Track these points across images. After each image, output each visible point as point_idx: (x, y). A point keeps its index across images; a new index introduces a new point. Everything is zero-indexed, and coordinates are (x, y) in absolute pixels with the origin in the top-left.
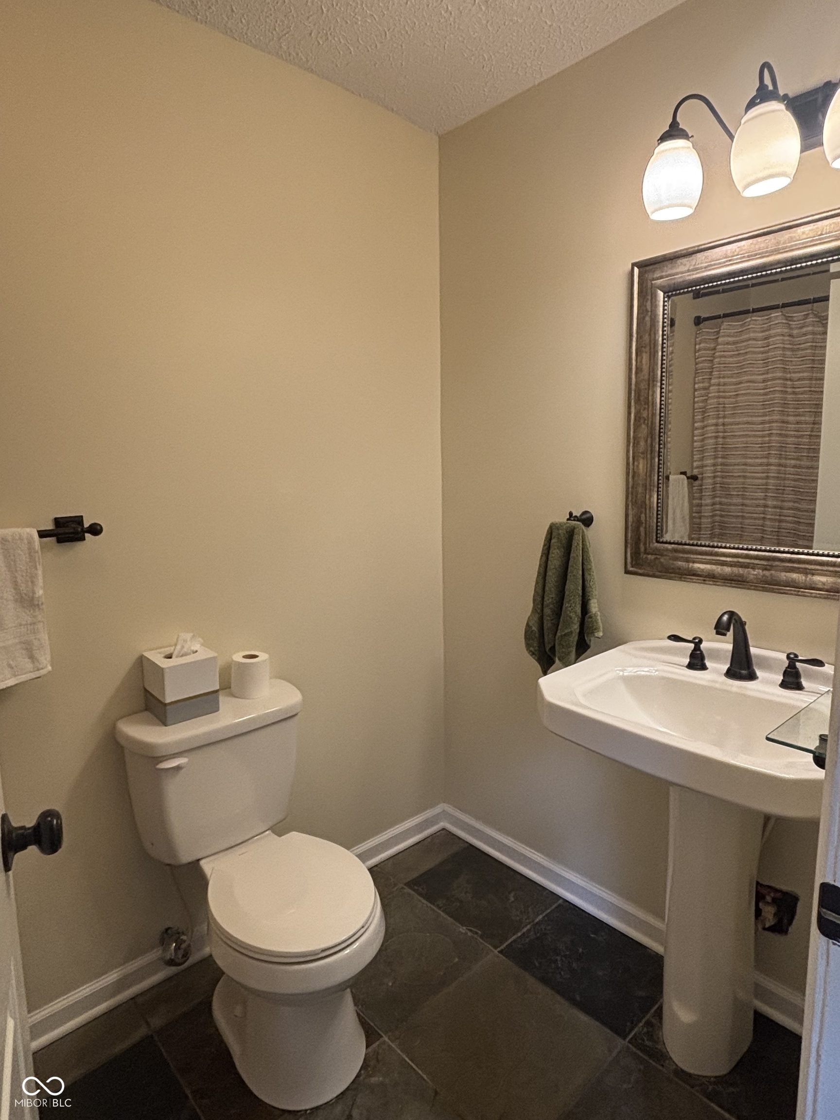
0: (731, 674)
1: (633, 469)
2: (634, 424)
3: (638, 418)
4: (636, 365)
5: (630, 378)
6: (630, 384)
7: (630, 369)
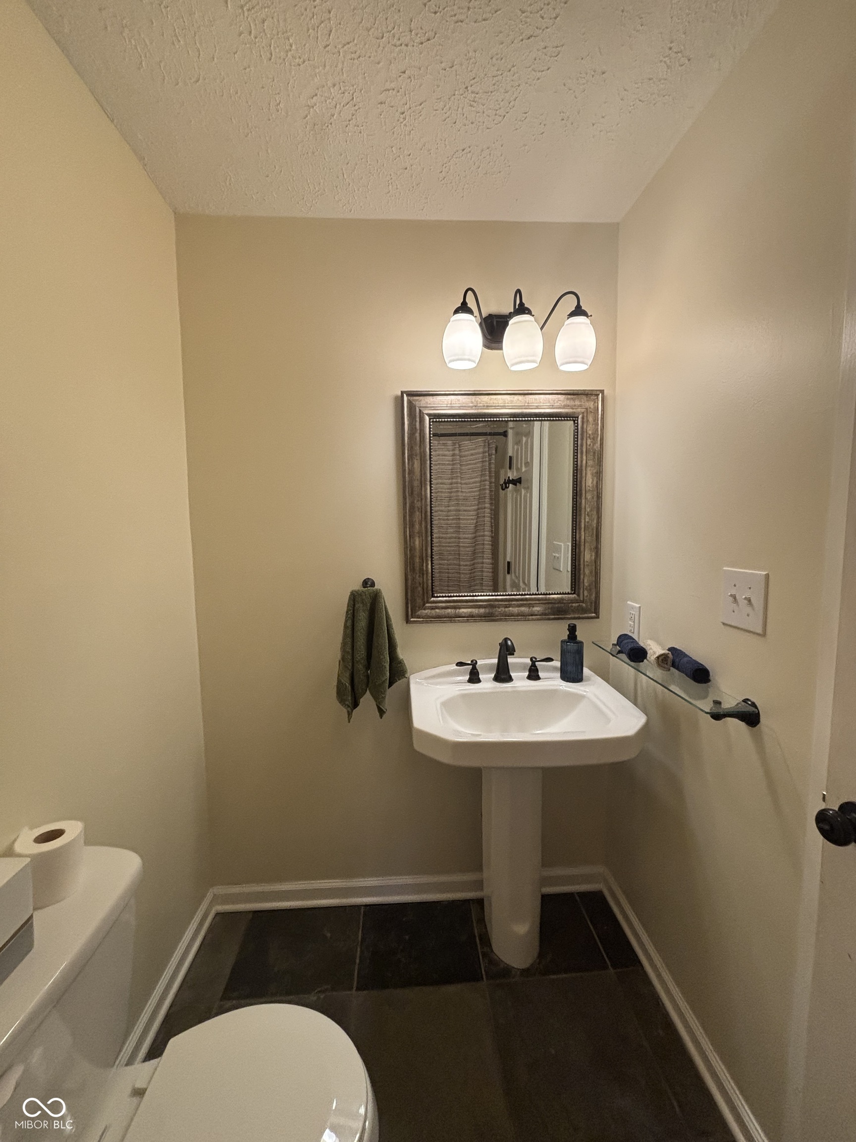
0: (497, 679)
1: (410, 545)
2: (409, 511)
3: (412, 507)
4: (409, 468)
5: (404, 477)
6: (404, 481)
7: (404, 471)
